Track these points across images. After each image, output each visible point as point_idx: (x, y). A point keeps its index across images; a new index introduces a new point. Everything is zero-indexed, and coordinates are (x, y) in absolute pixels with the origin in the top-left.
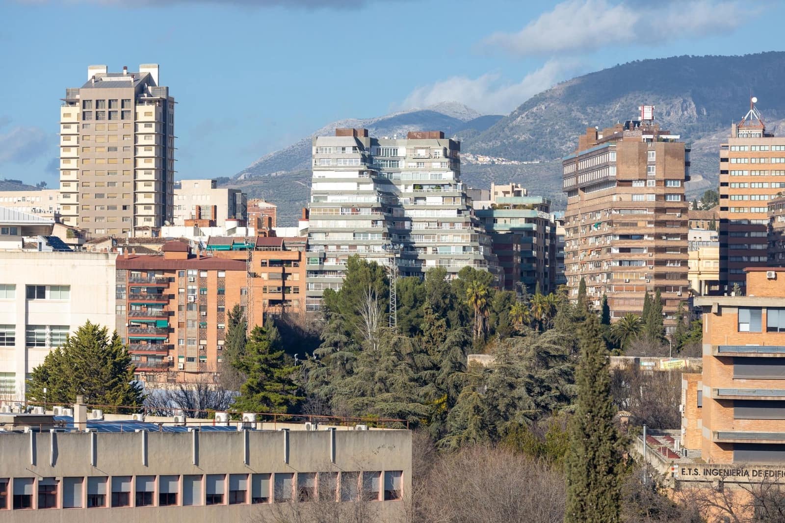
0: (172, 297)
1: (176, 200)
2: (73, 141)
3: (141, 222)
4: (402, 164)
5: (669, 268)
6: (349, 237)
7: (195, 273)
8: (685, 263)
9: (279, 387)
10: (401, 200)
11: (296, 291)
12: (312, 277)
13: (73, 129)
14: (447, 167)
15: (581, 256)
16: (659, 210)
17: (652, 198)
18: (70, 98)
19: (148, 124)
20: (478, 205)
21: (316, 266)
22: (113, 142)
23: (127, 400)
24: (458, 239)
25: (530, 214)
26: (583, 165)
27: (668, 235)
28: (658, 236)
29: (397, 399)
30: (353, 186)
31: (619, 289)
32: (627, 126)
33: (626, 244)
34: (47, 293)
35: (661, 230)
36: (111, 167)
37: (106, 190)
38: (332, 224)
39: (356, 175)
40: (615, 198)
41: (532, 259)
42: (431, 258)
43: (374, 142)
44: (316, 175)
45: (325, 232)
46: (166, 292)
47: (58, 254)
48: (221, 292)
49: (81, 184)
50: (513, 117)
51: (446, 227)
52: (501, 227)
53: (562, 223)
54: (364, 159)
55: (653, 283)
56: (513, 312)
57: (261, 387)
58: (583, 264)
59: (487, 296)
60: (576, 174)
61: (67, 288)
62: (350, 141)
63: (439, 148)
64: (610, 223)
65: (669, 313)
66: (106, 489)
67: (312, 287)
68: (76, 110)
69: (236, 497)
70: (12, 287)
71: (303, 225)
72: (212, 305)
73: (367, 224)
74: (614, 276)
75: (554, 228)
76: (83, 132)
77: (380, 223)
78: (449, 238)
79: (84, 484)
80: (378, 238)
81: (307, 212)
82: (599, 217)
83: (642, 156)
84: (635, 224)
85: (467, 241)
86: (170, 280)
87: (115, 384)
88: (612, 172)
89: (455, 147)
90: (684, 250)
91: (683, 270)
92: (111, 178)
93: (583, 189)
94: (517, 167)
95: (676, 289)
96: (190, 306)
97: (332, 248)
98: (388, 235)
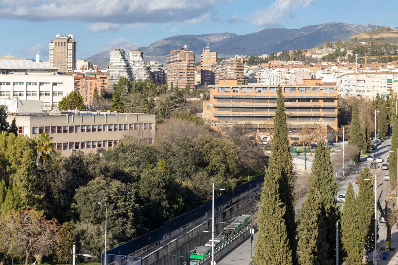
0: (79, 85)
1: (77, 64)
2: (53, 51)
3: (69, 69)
4: (130, 57)
5: (191, 79)
6: (118, 72)
7: (85, 80)
8: (194, 78)
9: (120, 105)
10: (130, 64)
11: (106, 84)
12: (110, 81)
13: (53, 48)
14: (140, 57)
15: (171, 76)
16: (188, 67)
17: (187, 64)
18: (52, 41)
19: (70, 47)
20: (147, 66)
21: (111, 79)
22: (62, 51)
23: (82, 108)
24: (143, 73)
25: (159, 67)
26: (171, 57)
27: (190, 72)
28: (188, 72)
29: (141, 107)
30: (119, 61)
31: (180, 83)
32: (181, 49)
33: (181, 74)
34: (58, 84)
35: (189, 71)
36: (62, 57)
37: (60, 62)
38: (114, 70)
39: (120, 59)
40: (178, 64)
41: (159, 77)
42: (137, 77)
43: (124, 52)
44: (111, 59)
45: (113, 71)
46: (78, 84)
47: (60, 76)
48: (91, 84)
49: (54, 60)
50: (149, 47)
51: (140, 70)
52: (152, 70)
53: (166, 69)
54: (122, 56)
55: (187, 82)
56: (157, 88)
57: (116, 105)
58: (171, 78)
59: (152, 85)
60: (169, 59)
61: (62, 83)
62: (119, 52)
63: (139, 53)
64: (177, 70)
65: (191, 89)
66: (85, 128)
67: (110, 83)
68: (53, 44)
69: (115, 129)
70: (49, 83)
71: (108, 70)
72: (89, 87)
73: (123, 70)
74: (178, 81)
75: (164, 71)
76: (55, 49)
77: (125, 69)
78: (141, 73)
79: (80, 127)
80: (125, 73)
81: (108, 67)
82: (175, 68)
83: (185, 55)
84: (183, 70)
85: (145, 73)
86: (79, 82)
87: (79, 105)
88: (178, 59)
89: (142, 53)
90: (194, 75)
91: (194, 79)
92: (62, 59)
93: (171, 62)
94: (150, 58)
95: (192, 83)
96: (83, 87)
97: (114, 75)
98: (127, 72)
